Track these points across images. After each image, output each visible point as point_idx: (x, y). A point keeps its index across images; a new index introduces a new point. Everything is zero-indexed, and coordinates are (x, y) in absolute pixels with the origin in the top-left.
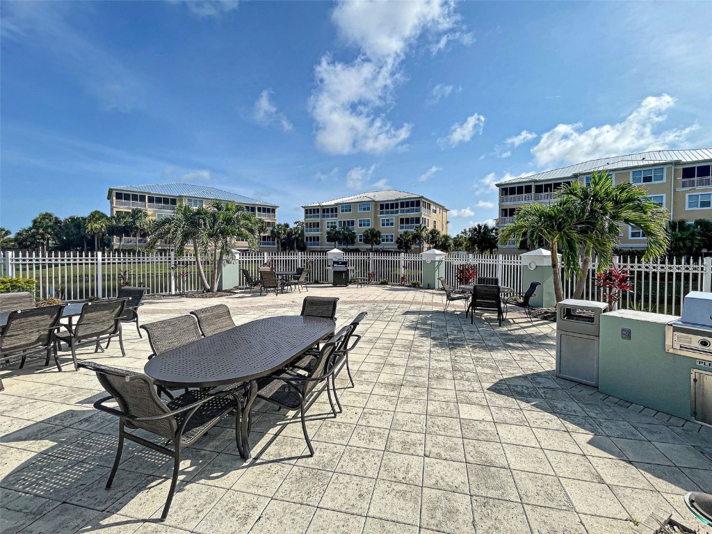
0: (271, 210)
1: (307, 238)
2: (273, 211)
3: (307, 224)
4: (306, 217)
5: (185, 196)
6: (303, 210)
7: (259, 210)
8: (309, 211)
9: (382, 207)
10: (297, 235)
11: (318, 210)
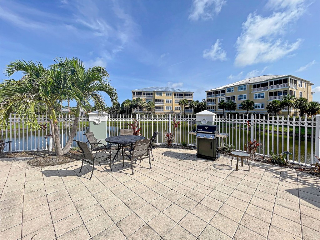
1: (208, 107)
2: (192, 95)
3: (208, 100)
4: (208, 97)
5: (156, 91)
6: (206, 94)
7: (185, 95)
9: (255, 86)
10: (202, 106)
11: (214, 92)
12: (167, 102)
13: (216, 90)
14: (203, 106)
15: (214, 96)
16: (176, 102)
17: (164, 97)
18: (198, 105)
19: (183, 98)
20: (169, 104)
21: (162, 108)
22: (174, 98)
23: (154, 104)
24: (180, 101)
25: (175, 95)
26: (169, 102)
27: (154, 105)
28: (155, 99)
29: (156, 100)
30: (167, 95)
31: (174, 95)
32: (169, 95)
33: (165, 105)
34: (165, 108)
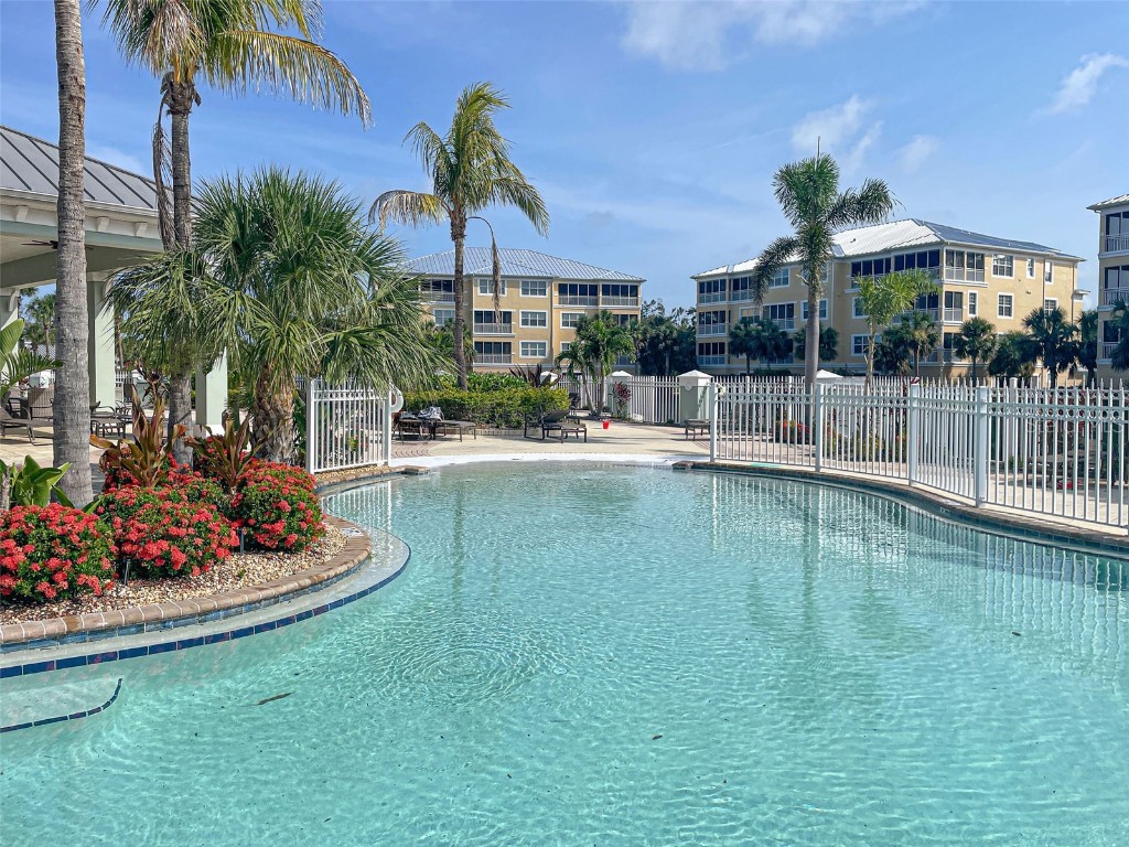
0: (629, 290)
1: (701, 345)
2: (634, 290)
3: (701, 315)
4: (700, 300)
5: (476, 276)
6: (694, 285)
7: (606, 290)
8: (708, 287)
9: (856, 268)
10: (669, 342)
11: (723, 282)
12: (525, 322)
13: (733, 274)
14: (674, 340)
15: (723, 299)
16: (565, 324)
17: (514, 301)
18: (652, 338)
19: (596, 303)
20: (536, 333)
21: (507, 347)
22: (555, 304)
23: (470, 334)
24: (583, 318)
25: (562, 289)
26: (534, 323)
27: (471, 339)
28: (474, 309)
29: (479, 314)
30: (525, 292)
31: (556, 294)
32: (534, 292)
33: (519, 333)
34: (517, 350)
